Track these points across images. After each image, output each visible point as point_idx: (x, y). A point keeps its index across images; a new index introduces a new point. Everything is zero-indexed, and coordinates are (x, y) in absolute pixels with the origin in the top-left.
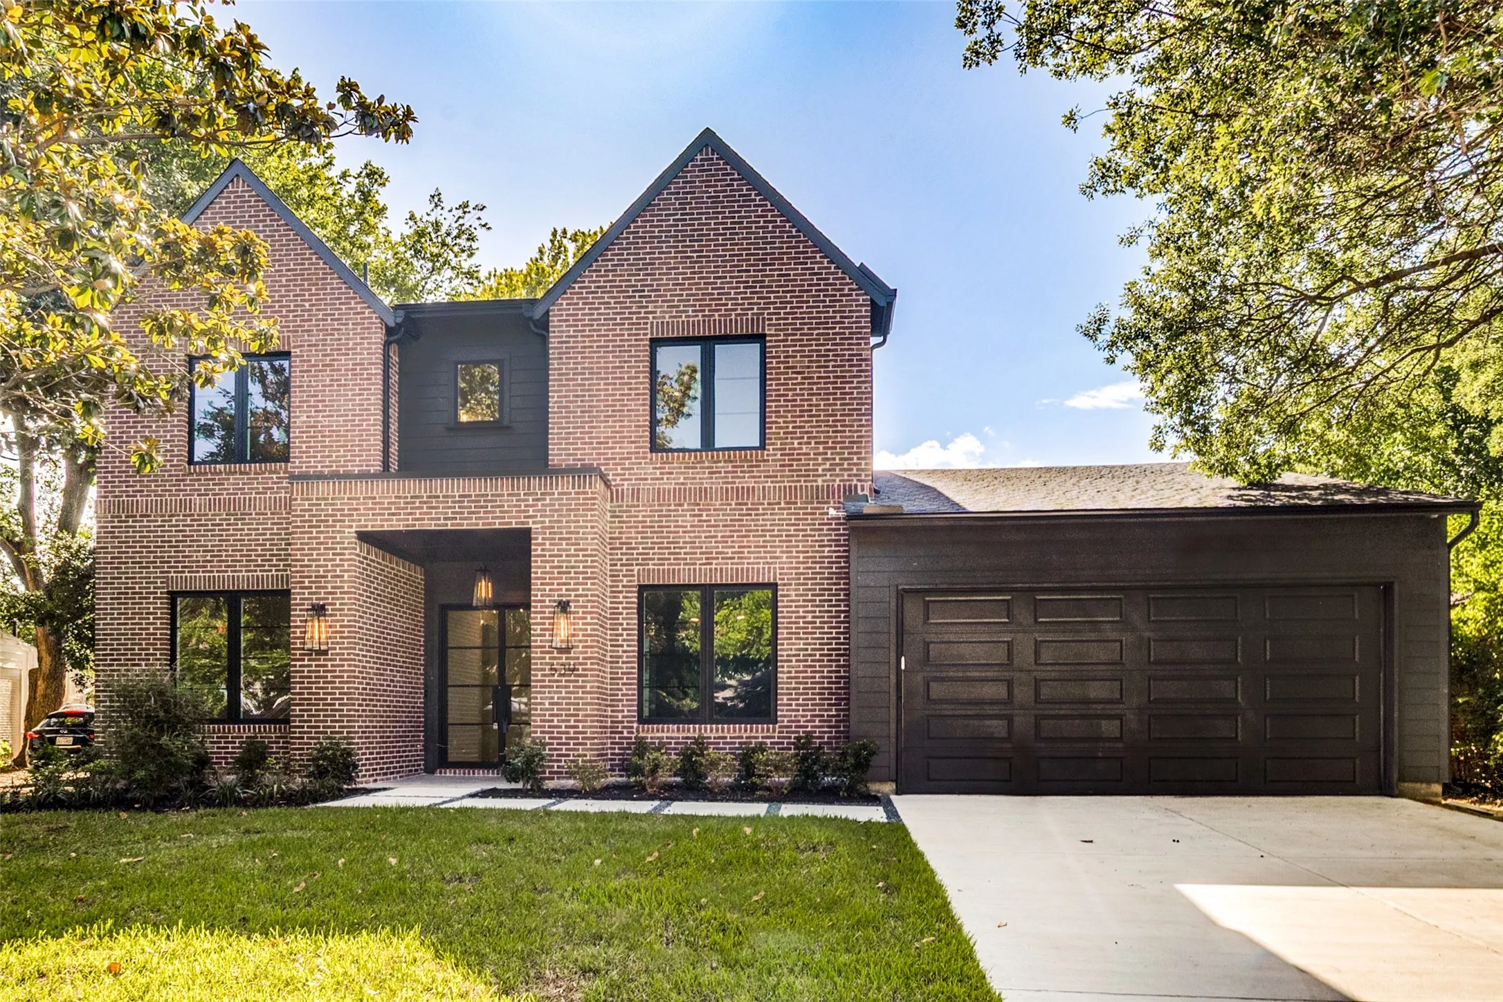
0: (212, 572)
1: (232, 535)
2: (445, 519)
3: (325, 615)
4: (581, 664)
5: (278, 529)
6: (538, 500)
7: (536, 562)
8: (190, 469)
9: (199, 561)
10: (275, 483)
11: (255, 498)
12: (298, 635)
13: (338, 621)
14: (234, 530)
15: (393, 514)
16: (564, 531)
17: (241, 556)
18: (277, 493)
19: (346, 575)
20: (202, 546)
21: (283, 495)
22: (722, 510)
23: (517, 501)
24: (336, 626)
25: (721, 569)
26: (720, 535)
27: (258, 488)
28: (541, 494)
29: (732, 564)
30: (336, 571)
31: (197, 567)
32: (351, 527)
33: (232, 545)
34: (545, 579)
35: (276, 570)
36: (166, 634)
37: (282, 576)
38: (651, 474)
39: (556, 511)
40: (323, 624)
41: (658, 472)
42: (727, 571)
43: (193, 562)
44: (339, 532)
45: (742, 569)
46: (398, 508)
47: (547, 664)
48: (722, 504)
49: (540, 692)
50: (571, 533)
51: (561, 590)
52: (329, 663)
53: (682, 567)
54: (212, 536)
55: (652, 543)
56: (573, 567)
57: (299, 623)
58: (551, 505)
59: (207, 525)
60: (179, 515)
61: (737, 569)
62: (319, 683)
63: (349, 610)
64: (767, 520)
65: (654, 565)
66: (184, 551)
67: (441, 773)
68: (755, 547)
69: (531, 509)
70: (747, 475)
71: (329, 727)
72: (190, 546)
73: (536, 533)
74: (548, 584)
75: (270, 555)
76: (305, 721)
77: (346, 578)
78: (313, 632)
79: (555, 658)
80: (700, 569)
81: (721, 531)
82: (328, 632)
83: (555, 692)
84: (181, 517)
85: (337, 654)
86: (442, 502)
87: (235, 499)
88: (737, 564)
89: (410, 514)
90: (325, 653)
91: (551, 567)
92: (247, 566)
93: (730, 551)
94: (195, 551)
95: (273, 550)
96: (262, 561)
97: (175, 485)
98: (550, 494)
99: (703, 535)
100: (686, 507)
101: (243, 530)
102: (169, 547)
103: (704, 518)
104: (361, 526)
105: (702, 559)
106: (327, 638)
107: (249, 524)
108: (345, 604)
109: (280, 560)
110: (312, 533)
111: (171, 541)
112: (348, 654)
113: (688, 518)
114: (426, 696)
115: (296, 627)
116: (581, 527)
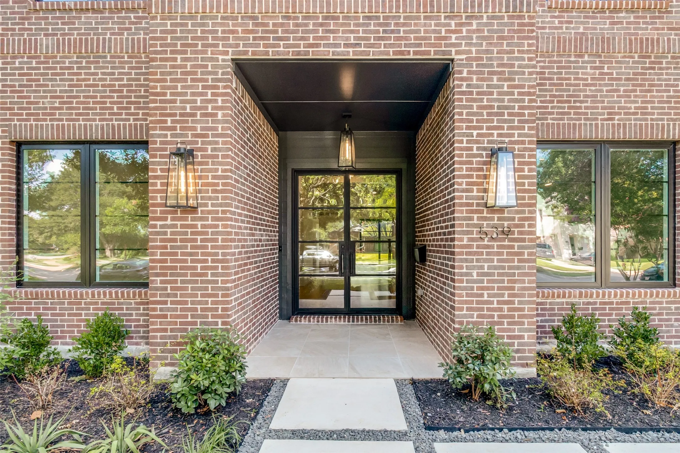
0: (62, 120)
1: (84, 80)
2: (346, 46)
3: (193, 163)
4: (517, 226)
5: (136, 74)
6: (462, 24)
7: (461, 100)
8: (35, 5)
9: (46, 108)
10: (133, 23)
11: (110, 39)
12: (159, 187)
13: (210, 171)
14: (86, 74)
15: (280, 39)
16: (495, 63)
17: (94, 103)
18: (135, 34)
19: (220, 113)
20: (50, 91)
21: (142, 36)
22: (624, 62)
23: (436, 25)
24: (207, 177)
25: (625, 125)
26: (622, 89)
27: (113, 29)
28: (467, 17)
29: (635, 120)
30: (207, 108)
31: (44, 114)
32: (226, 53)
33: (83, 91)
34: (472, 121)
35: (135, 120)
36: (10, 189)
37: (141, 125)
38: (549, 22)
39: (484, 38)
40: (190, 175)
41: (556, 21)
42: (630, 128)
43: (39, 109)
44: (211, 60)
45: (647, 125)
46: (287, 31)
47: (475, 226)
48: (624, 57)
49: (466, 260)
50: (503, 65)
51: (492, 135)
52: (199, 223)
53: (583, 122)
54: (61, 80)
55: (551, 96)
56: (506, 108)
57: (159, 173)
58: (478, 31)
59: (55, 68)
60: (23, 57)
61: (641, 125)
62: (186, 247)
63: (224, 157)
64: (672, 74)
65: (553, 119)
66: (29, 97)
67: (296, 321)
68: (659, 102)
69: (454, 36)
70: (650, 27)
71: (199, 303)
72: (36, 91)
73: (460, 65)
74: (475, 128)
75: (128, 103)
76: (168, 295)
77: (220, 117)
78: (178, 185)
79: (485, 219)
80: (602, 125)
81: (623, 85)
82: (196, 184)
83: (486, 261)
84: (25, 60)
85: (209, 212)
86: (342, 25)
87: (86, 40)
88: (640, 120)
89: (302, 39)
90: (194, 209)
91: (479, 107)
92: (101, 114)
93: (633, 106)
94: (42, 97)
95: (130, 97)
96: (118, 108)
97: (18, 24)
98: (476, 18)
99: (605, 89)
100: (586, 58)
101: (96, 74)
102: (12, 92)
103: (606, 70)
104: (240, 53)
105: (603, 114)
106: (196, 192)
107: (103, 68)
108: (220, 150)
109: (139, 108)
110: (175, 59)
111: (14, 86)
112: (224, 212)
113: (589, 70)
114: (280, 251)
115: (156, 177)
116: (517, 59)
